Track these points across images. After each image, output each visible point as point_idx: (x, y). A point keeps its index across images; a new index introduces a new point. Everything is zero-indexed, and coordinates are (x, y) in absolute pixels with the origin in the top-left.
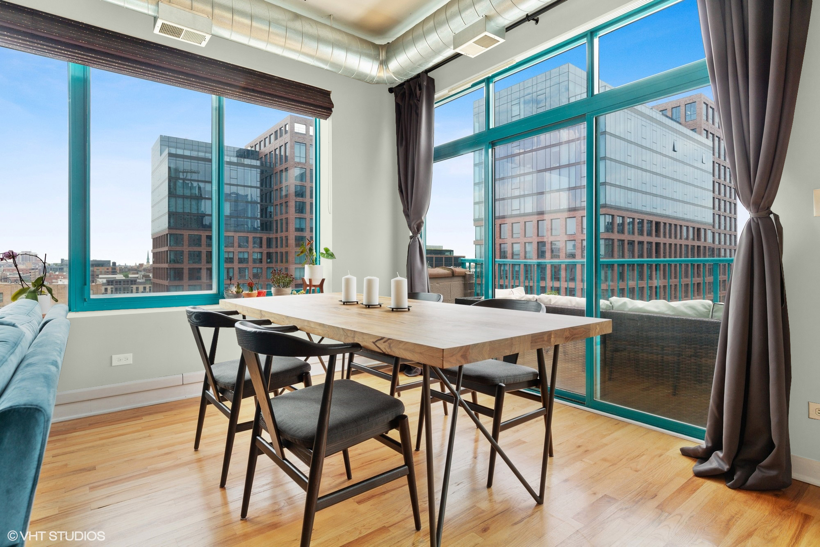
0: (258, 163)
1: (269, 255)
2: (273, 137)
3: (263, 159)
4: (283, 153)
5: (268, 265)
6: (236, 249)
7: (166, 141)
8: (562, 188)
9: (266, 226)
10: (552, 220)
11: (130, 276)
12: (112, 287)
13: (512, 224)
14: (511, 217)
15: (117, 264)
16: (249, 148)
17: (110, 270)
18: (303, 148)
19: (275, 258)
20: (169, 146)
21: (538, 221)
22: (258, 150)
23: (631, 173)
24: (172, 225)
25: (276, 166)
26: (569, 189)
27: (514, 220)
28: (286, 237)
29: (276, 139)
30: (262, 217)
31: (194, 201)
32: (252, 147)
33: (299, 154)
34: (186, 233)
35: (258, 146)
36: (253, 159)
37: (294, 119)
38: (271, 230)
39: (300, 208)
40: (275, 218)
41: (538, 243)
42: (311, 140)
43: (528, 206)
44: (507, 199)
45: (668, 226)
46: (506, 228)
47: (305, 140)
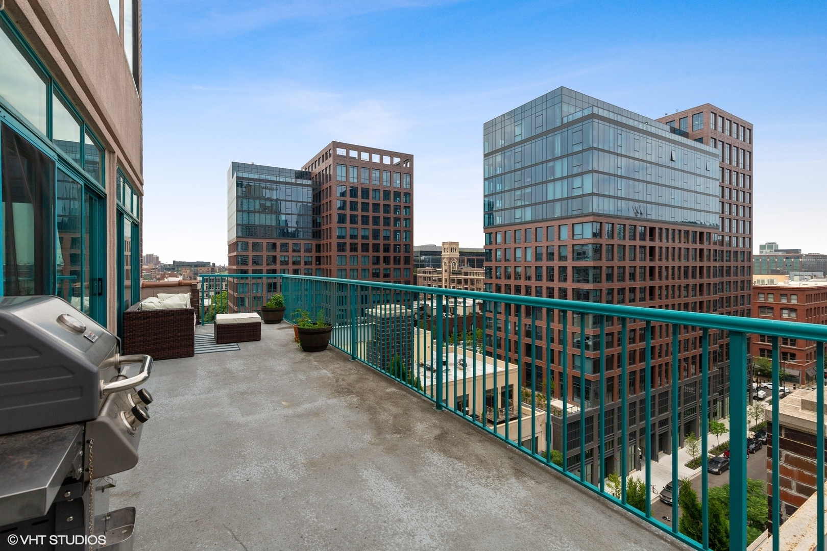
0: (310, 182)
1: (318, 259)
2: (321, 160)
3: (314, 178)
4: (328, 173)
5: (317, 266)
6: (290, 254)
7: (236, 167)
8: (556, 198)
9: (317, 234)
10: (547, 227)
12: (207, 283)
13: (515, 231)
14: (514, 225)
15: (216, 265)
16: (304, 170)
17: (210, 270)
18: (344, 169)
19: (322, 260)
20: (238, 171)
21: (536, 228)
22: (310, 171)
23: (622, 183)
24: (239, 235)
25: (323, 184)
26: (562, 199)
27: (516, 227)
28: (330, 243)
29: (323, 161)
30: (313, 227)
31: (257, 215)
32: (306, 169)
33: (340, 174)
34: (251, 241)
35: (310, 168)
36: (306, 179)
37: (336, 145)
38: (320, 237)
39: (342, 219)
40: (323, 227)
41: (536, 247)
42: (350, 162)
43: (528, 215)
44: (511, 209)
45: (664, 231)
46: (510, 235)
47: (346, 162)
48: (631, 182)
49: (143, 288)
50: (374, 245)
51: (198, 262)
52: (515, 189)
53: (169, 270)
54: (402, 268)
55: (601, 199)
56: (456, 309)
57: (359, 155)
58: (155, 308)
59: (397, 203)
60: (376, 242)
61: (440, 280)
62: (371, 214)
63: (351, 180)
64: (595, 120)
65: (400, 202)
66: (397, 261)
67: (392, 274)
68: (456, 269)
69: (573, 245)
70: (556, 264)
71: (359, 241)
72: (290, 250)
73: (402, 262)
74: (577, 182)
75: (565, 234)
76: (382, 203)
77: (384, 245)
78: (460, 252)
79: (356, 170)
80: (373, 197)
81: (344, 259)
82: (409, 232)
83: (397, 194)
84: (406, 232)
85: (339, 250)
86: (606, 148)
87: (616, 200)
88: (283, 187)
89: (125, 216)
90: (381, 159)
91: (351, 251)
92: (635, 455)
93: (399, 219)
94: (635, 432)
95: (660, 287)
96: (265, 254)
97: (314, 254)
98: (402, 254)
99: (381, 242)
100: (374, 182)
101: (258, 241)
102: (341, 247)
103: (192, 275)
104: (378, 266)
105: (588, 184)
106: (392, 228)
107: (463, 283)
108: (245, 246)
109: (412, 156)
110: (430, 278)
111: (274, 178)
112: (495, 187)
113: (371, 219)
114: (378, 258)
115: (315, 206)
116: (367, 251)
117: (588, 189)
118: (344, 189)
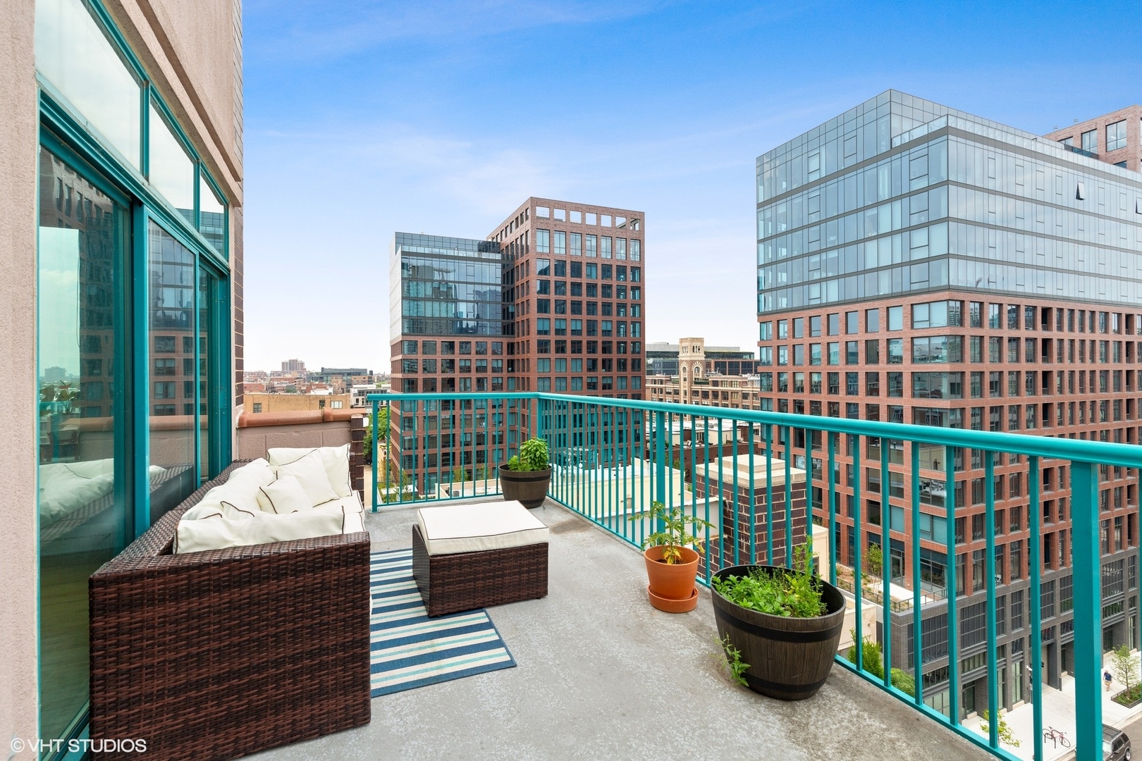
0: (498, 257)
1: (511, 363)
2: (514, 224)
3: (505, 251)
4: (524, 243)
5: (510, 374)
6: (473, 357)
7: (401, 238)
8: (882, 264)
9: (508, 329)
10: (866, 311)
11: (383, 386)
13: (810, 317)
14: (809, 309)
15: (374, 372)
16: (490, 240)
17: (367, 379)
18: (546, 235)
19: (516, 366)
20: (404, 244)
21: (846, 313)
22: (499, 241)
23: (996, 237)
24: (406, 331)
25: (518, 259)
26: (892, 266)
27: (812, 313)
28: (528, 341)
29: (517, 226)
30: (504, 318)
31: (429, 304)
32: (493, 238)
33: (541, 242)
34: (420, 340)
35: (499, 237)
36: (494, 252)
37: (535, 202)
38: (513, 333)
39: (543, 306)
40: (517, 319)
41: (847, 342)
42: (555, 225)
43: (833, 292)
44: (803, 284)
45: (1066, 314)
46: (801, 325)
47: (548, 226)
48: (1011, 235)
49: (241, 428)
50: (588, 343)
51: (351, 369)
52: (810, 254)
53: (316, 379)
54: (629, 376)
55: (962, 262)
56: (708, 435)
57: (568, 216)
58: (226, 541)
59: (622, 283)
60: (592, 338)
61: (677, 392)
62: (584, 298)
63: (556, 251)
64: (950, 137)
65: (626, 280)
66: (622, 365)
67: (617, 384)
68: (700, 377)
69: (912, 338)
70: (883, 369)
71: (569, 338)
72: (473, 351)
73: (629, 367)
74: (919, 237)
75: (898, 319)
76: (600, 282)
77: (603, 342)
78: (705, 353)
79: (563, 236)
80: (587, 275)
81: (547, 363)
82: (639, 323)
83: (622, 270)
84: (634, 323)
85: (540, 351)
86: (969, 182)
87: (986, 264)
88: (463, 264)
89: (148, 210)
90: (599, 220)
91: (557, 352)
92: (1021, 678)
93: (624, 306)
94: (1022, 640)
95: (1061, 405)
96: (440, 357)
97: (506, 357)
98: (629, 357)
99: (599, 338)
100: (588, 254)
101: (430, 339)
102: (543, 347)
103: (344, 386)
104: (594, 373)
105: (938, 240)
106: (614, 318)
107: (711, 396)
108: (413, 347)
109: (642, 214)
110: (662, 389)
111: (450, 253)
112: (776, 252)
113: (584, 306)
114: (594, 361)
115: (506, 290)
116: (580, 351)
117: (939, 248)
118: (546, 264)
